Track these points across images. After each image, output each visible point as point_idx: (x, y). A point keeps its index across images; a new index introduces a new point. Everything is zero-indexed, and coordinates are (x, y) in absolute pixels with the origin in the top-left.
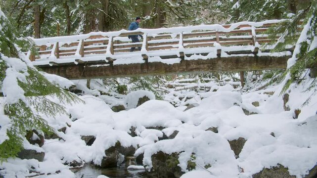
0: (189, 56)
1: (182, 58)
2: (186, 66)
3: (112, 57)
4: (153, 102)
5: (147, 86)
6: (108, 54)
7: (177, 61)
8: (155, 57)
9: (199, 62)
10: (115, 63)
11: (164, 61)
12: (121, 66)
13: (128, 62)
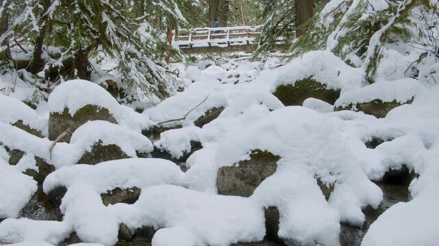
0: (232, 43)
1: (229, 43)
2: (231, 48)
3: (192, 43)
4: (214, 66)
5: (211, 58)
6: (190, 41)
7: (226, 45)
8: (215, 43)
9: (237, 46)
10: (193, 46)
11: (219, 45)
12: (196, 48)
13: (200, 46)
